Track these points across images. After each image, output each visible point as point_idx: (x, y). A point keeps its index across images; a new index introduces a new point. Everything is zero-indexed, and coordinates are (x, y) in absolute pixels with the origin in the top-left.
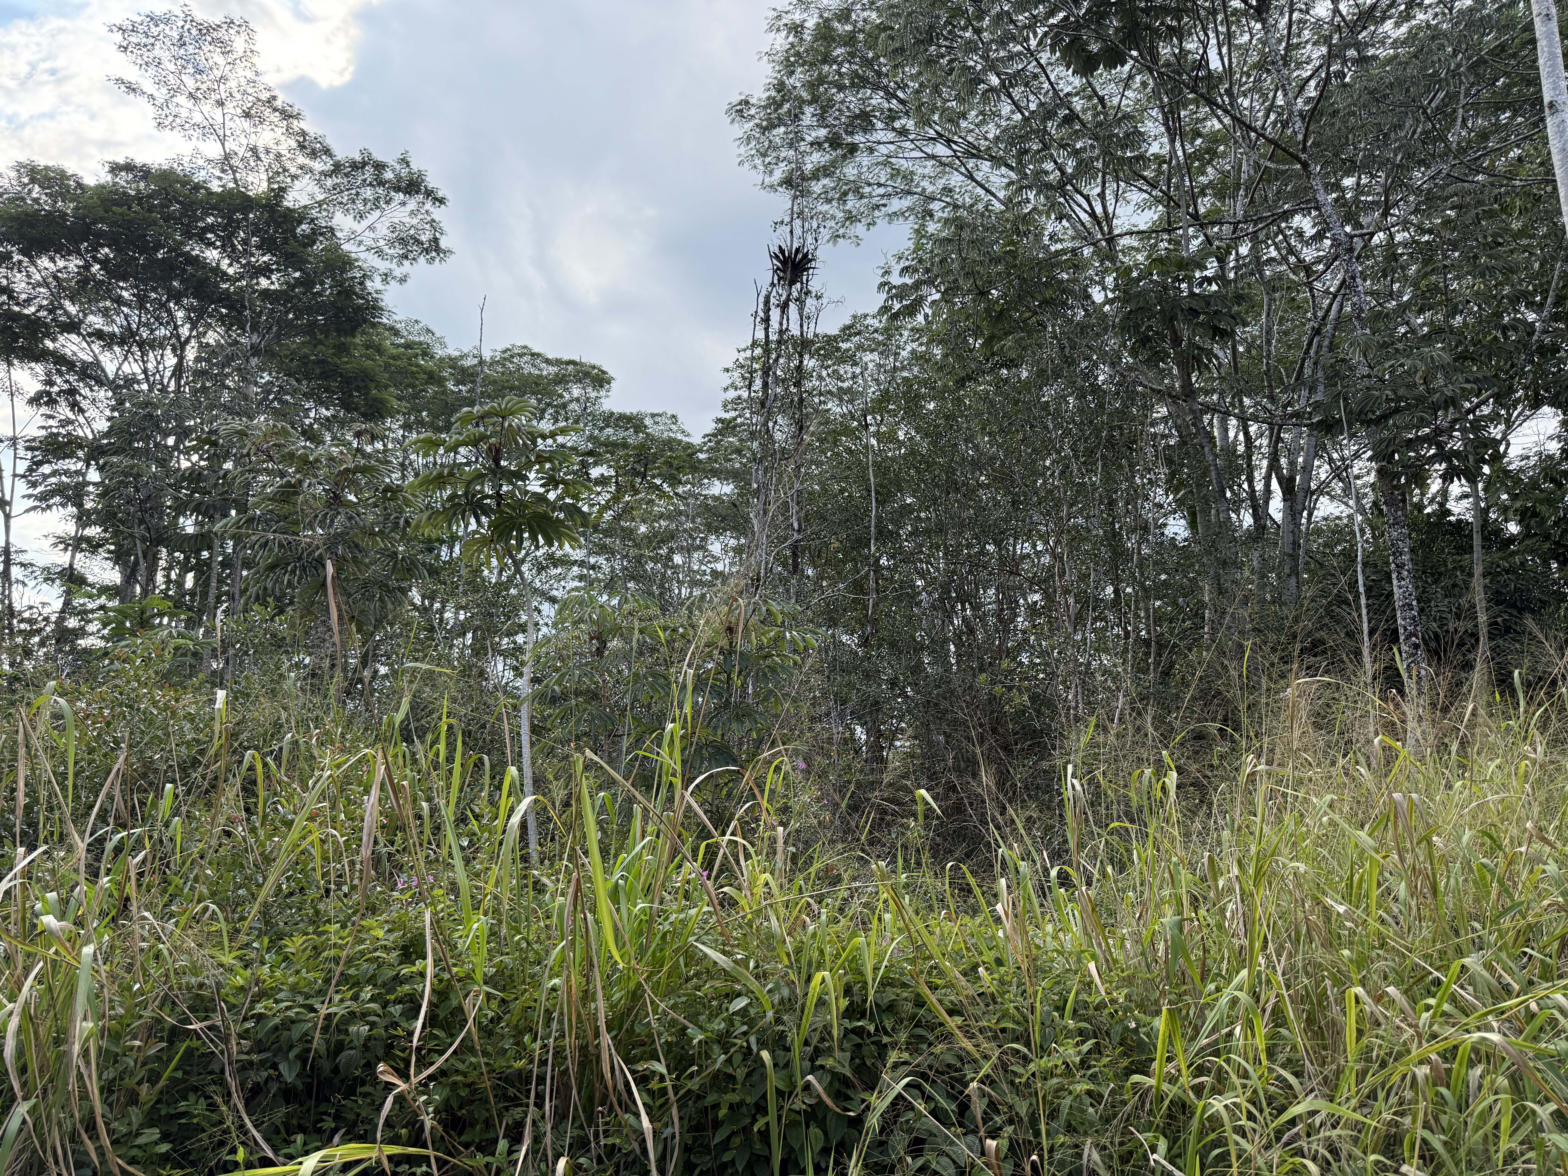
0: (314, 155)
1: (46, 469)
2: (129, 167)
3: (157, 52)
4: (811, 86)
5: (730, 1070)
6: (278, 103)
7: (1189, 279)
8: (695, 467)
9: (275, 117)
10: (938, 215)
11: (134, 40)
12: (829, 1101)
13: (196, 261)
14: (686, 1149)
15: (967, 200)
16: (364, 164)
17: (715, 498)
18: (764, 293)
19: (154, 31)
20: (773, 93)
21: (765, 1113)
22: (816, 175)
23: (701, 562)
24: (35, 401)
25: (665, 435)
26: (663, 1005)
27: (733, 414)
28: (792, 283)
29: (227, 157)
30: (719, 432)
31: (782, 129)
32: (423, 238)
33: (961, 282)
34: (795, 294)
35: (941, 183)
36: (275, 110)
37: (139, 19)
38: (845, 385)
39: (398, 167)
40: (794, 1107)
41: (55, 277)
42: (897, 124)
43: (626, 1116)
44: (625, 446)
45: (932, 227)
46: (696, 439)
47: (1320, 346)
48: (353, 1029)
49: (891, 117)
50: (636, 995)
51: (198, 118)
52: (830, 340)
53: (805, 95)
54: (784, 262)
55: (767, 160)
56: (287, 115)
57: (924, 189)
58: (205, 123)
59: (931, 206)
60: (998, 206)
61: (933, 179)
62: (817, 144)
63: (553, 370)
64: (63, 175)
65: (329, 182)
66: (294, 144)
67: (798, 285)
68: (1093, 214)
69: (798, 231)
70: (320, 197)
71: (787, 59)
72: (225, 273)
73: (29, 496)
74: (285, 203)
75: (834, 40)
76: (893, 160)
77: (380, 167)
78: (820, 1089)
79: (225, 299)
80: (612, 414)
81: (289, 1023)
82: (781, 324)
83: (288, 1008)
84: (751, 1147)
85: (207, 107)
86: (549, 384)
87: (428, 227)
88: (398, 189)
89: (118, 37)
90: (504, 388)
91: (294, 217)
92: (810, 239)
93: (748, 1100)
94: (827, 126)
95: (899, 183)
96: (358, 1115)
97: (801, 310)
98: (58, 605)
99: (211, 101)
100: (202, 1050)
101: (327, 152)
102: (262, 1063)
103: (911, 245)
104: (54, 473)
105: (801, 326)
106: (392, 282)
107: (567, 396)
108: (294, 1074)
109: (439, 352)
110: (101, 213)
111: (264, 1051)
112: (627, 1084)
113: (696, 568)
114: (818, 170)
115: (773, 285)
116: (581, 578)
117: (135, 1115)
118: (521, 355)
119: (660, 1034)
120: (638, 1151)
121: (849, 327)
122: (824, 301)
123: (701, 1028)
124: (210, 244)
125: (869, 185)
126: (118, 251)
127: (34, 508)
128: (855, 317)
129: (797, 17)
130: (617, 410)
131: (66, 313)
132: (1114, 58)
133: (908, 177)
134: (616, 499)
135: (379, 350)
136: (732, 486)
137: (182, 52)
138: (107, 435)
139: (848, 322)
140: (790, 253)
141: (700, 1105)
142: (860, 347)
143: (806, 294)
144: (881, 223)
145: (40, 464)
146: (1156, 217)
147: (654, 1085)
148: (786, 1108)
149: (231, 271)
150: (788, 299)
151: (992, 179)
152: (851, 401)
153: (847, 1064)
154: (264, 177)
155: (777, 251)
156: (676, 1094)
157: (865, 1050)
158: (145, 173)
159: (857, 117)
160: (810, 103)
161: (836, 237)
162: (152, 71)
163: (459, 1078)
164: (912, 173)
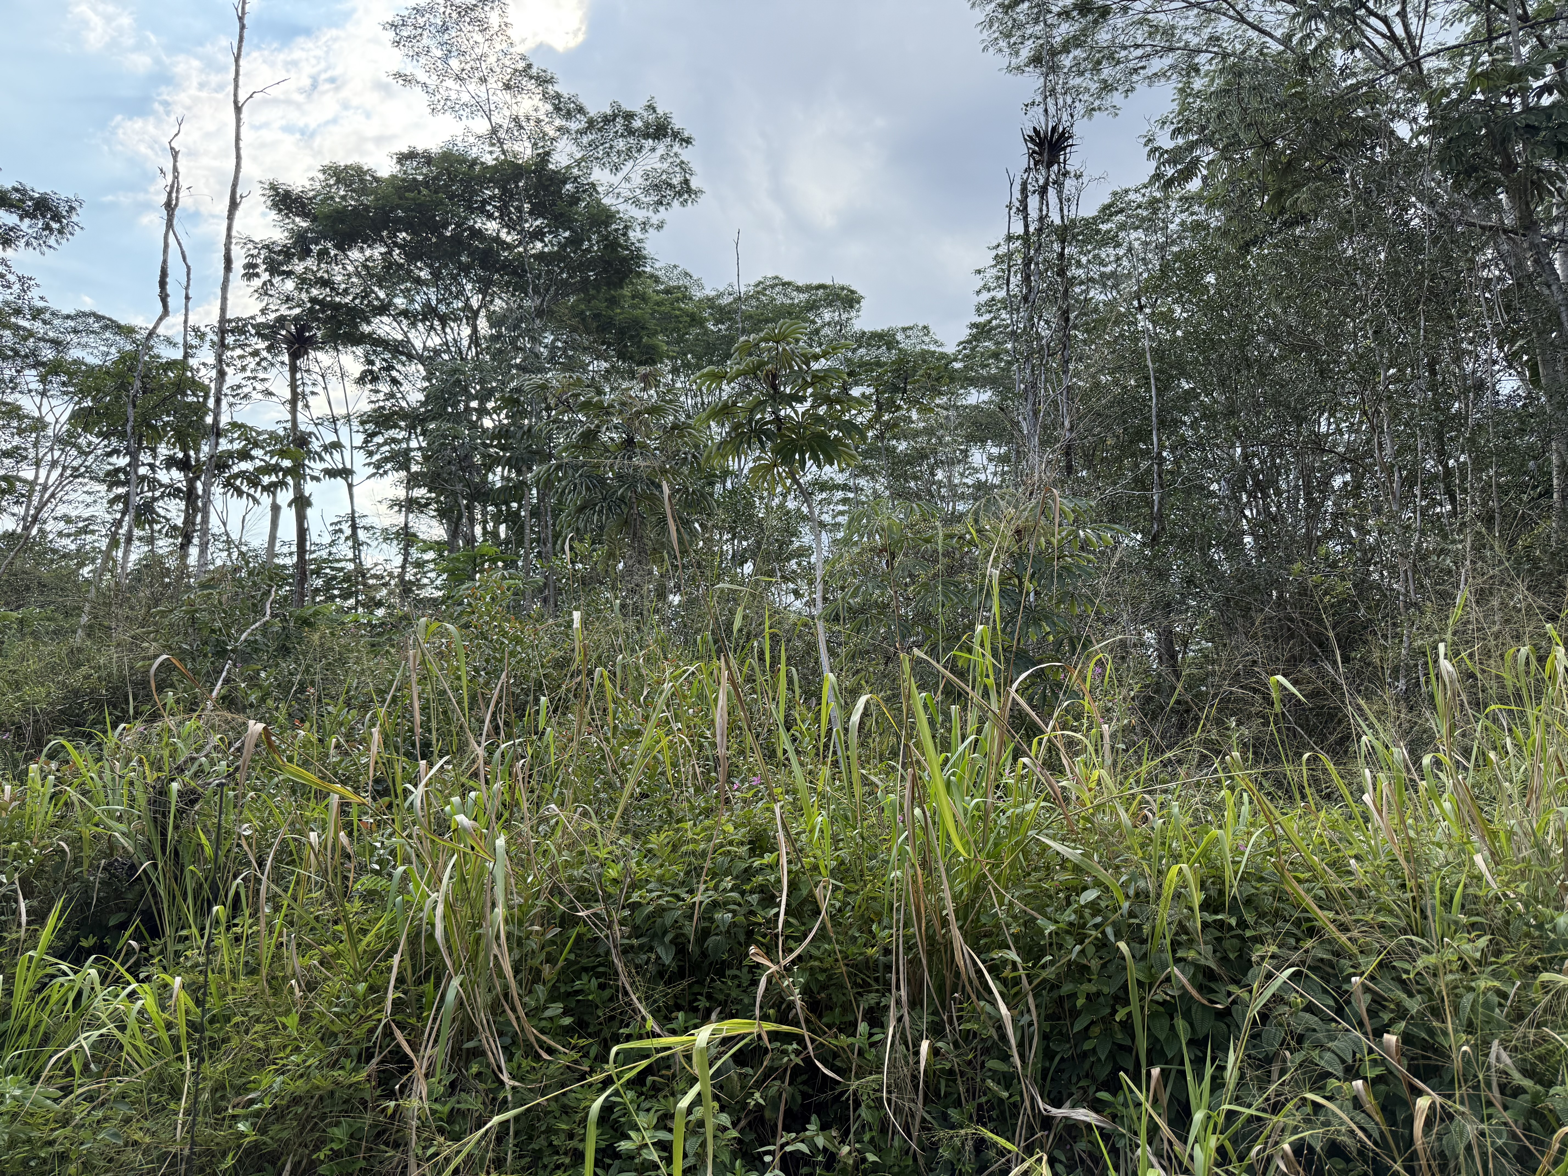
0: (569, 115)
1: (379, 439)
2: (411, 155)
3: (425, 41)
5: (1085, 962)
6: (534, 71)
7: (1524, 91)
8: (953, 377)
9: (531, 85)
10: (1203, 70)
11: (405, 34)
12: (1194, 993)
13: (477, 234)
14: (1045, 1037)
15: (1238, 46)
16: (615, 116)
17: (973, 407)
19: (421, 21)
21: (1127, 1003)
22: (1066, 47)
23: (962, 475)
24: (361, 380)
25: (918, 347)
26: (1009, 896)
27: (987, 317)
28: (1049, 166)
29: (494, 131)
30: (975, 338)
31: (1026, 4)
32: (675, 181)
33: (1242, 136)
34: (1053, 177)
35: (1206, 33)
36: (531, 78)
37: (406, 13)
38: (1109, 269)
39: (645, 114)
40: (1156, 997)
41: (365, 267)
43: (982, 1003)
44: (879, 364)
45: (1198, 84)
46: (950, 349)
48: (718, 916)
50: (979, 887)
51: (465, 98)
52: (1090, 224)
54: (1040, 145)
55: (1012, 41)
56: (543, 81)
58: (473, 102)
59: (1196, 60)
60: (1275, 47)
61: (1197, 31)
62: (1065, 14)
63: (803, 297)
64: (360, 172)
65: (585, 140)
66: (550, 108)
67: (1056, 167)
68: (1392, 37)
69: (1052, 110)
70: (578, 156)
72: (504, 242)
73: (369, 464)
74: (550, 166)
76: (1150, 16)
77: (629, 116)
78: (1185, 981)
79: (505, 267)
80: (864, 333)
81: (661, 911)
82: (1040, 213)
83: (659, 897)
84: (1112, 1037)
85: (473, 86)
86: (801, 312)
87: (677, 169)
88: (647, 136)
89: (391, 34)
90: (760, 321)
91: (560, 178)
92: (1065, 116)
93: (1106, 990)
95: (1159, 41)
96: (728, 995)
97: (1060, 193)
98: (398, 560)
99: (475, 80)
100: (589, 936)
101: (581, 110)
102: (641, 947)
103: (1175, 106)
104: (385, 443)
105: (1062, 210)
106: (651, 230)
107: (819, 321)
108: (671, 958)
109: (698, 294)
110: (397, 201)
111: (641, 936)
112: (979, 972)
113: (956, 481)
114: (1067, 41)
115: (1029, 170)
116: (845, 501)
117: (541, 991)
118: (773, 287)
119: (1008, 926)
120: (996, 1037)
121: (1109, 206)
122: (1085, 179)
123: (1050, 919)
124: (490, 216)
125: (1125, 48)
126: (414, 233)
127: (374, 475)
128: (1115, 194)
130: (868, 329)
131: (377, 298)
133: (1169, 32)
134: (877, 418)
135: (644, 298)
136: (990, 393)
137: (446, 37)
138: (423, 404)
139: (1107, 200)
140: (1046, 132)
141: (1055, 994)
142: (1122, 227)
143: (1065, 175)
144: (1141, 88)
145: (374, 434)
146: (1468, 30)
147: (1007, 973)
148: (1148, 999)
149: (509, 239)
150: (1047, 183)
151: (1266, 18)
152: (1115, 286)
153: (1210, 955)
154: (528, 144)
155: (1032, 134)
156: (1030, 983)
157: (1227, 944)
158: (428, 159)
161: (1092, 110)
162: (423, 60)
163: (817, 963)
164: (1173, 27)
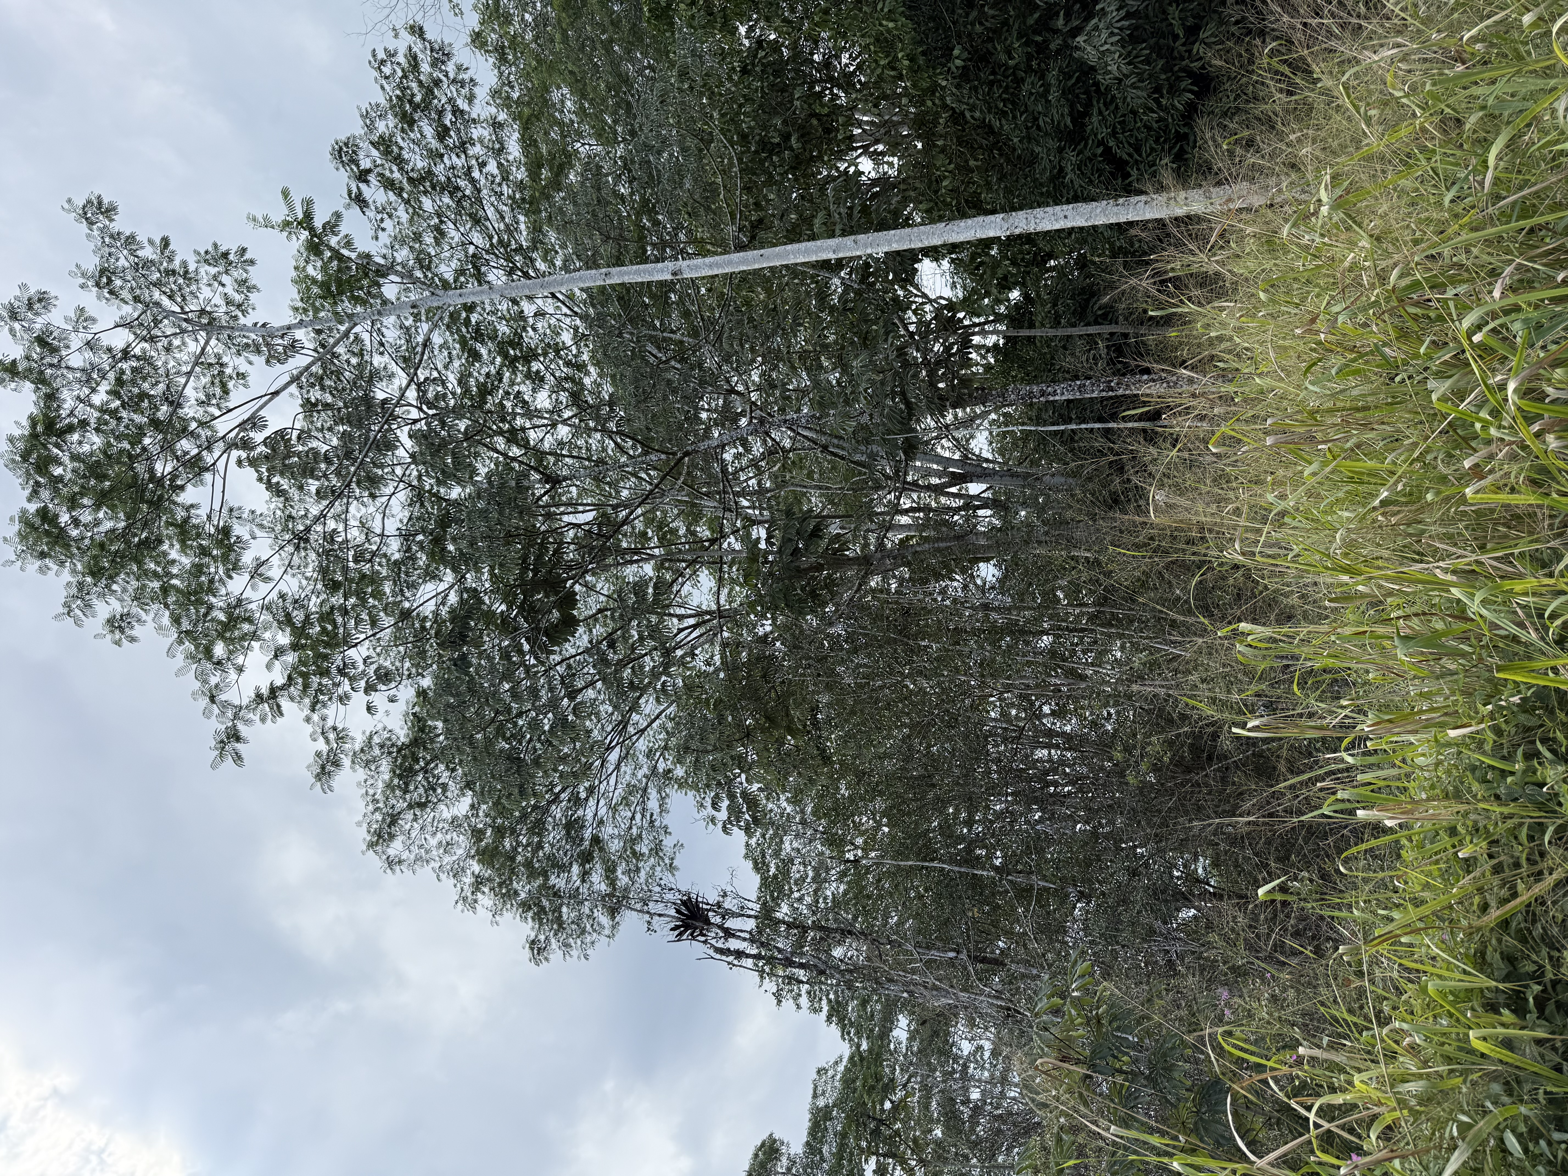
4: (532, 874)
7: (766, 553)
8: (876, 1054)
10: (669, 765)
17: (911, 1039)
18: (711, 952)
20: (530, 914)
22: (612, 881)
23: (981, 1067)
28: (707, 922)
31: (564, 909)
33: (734, 753)
34: (717, 920)
42: (583, 795)
44: (844, 1135)
47: (838, 447)
49: (577, 801)
53: (540, 881)
54: (686, 927)
55: (589, 928)
57: (645, 776)
60: (673, 709)
62: (585, 876)
67: (710, 914)
69: (659, 908)
71: (503, 896)
75: (497, 847)
82: (745, 939)
92: (669, 896)
94: (571, 864)
95: (635, 799)
97: (734, 915)
103: (691, 793)
105: (749, 916)
114: (607, 877)
115: (705, 942)
121: (756, 863)
122: (729, 888)
125: (630, 828)
128: (746, 857)
129: (468, 880)
130: (804, 1137)
132: (570, 600)
133: (631, 789)
136: (900, 1017)
139: (750, 864)
140: (678, 919)
142: (777, 854)
143: (719, 907)
150: (721, 927)
155: (675, 933)
159: (568, 833)
160: (547, 878)
161: (671, 868)
